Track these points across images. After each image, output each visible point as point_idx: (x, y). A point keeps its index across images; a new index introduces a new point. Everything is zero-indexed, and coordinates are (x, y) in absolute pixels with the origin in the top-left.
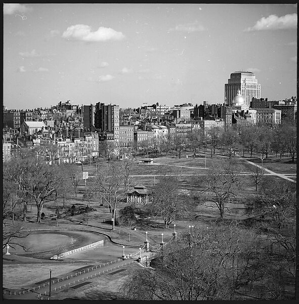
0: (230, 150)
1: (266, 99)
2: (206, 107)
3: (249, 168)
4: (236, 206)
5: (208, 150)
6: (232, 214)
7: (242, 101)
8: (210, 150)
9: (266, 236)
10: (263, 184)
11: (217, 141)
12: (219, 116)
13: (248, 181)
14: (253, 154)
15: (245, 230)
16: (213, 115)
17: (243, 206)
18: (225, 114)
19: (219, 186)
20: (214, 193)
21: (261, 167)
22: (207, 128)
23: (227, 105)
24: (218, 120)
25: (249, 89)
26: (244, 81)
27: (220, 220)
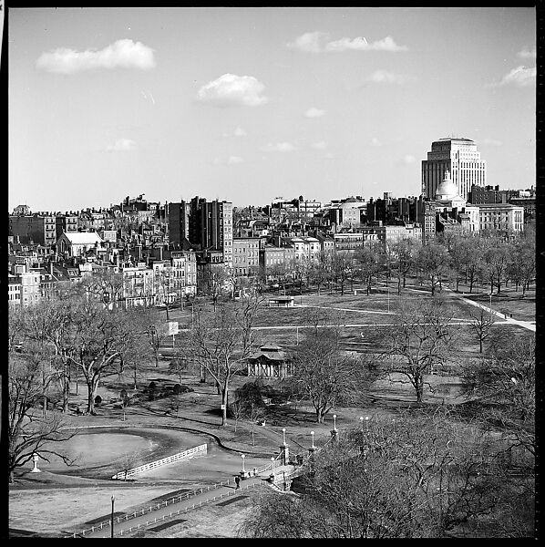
0: (432, 280)
1: (497, 188)
2: (389, 202)
3: (467, 311)
4: (446, 380)
5: (393, 279)
6: (437, 395)
7: (452, 192)
8: (396, 280)
9: (499, 434)
10: (493, 340)
11: (410, 264)
12: (413, 219)
13: (466, 336)
14: (474, 287)
15: (461, 424)
16: (401, 217)
17: (457, 380)
18: (422, 215)
19: (413, 345)
20: (405, 358)
21: (489, 310)
22: (390, 240)
23: (427, 199)
24: (410, 226)
25: (466, 169)
26: (457, 155)
27: (415, 406)
